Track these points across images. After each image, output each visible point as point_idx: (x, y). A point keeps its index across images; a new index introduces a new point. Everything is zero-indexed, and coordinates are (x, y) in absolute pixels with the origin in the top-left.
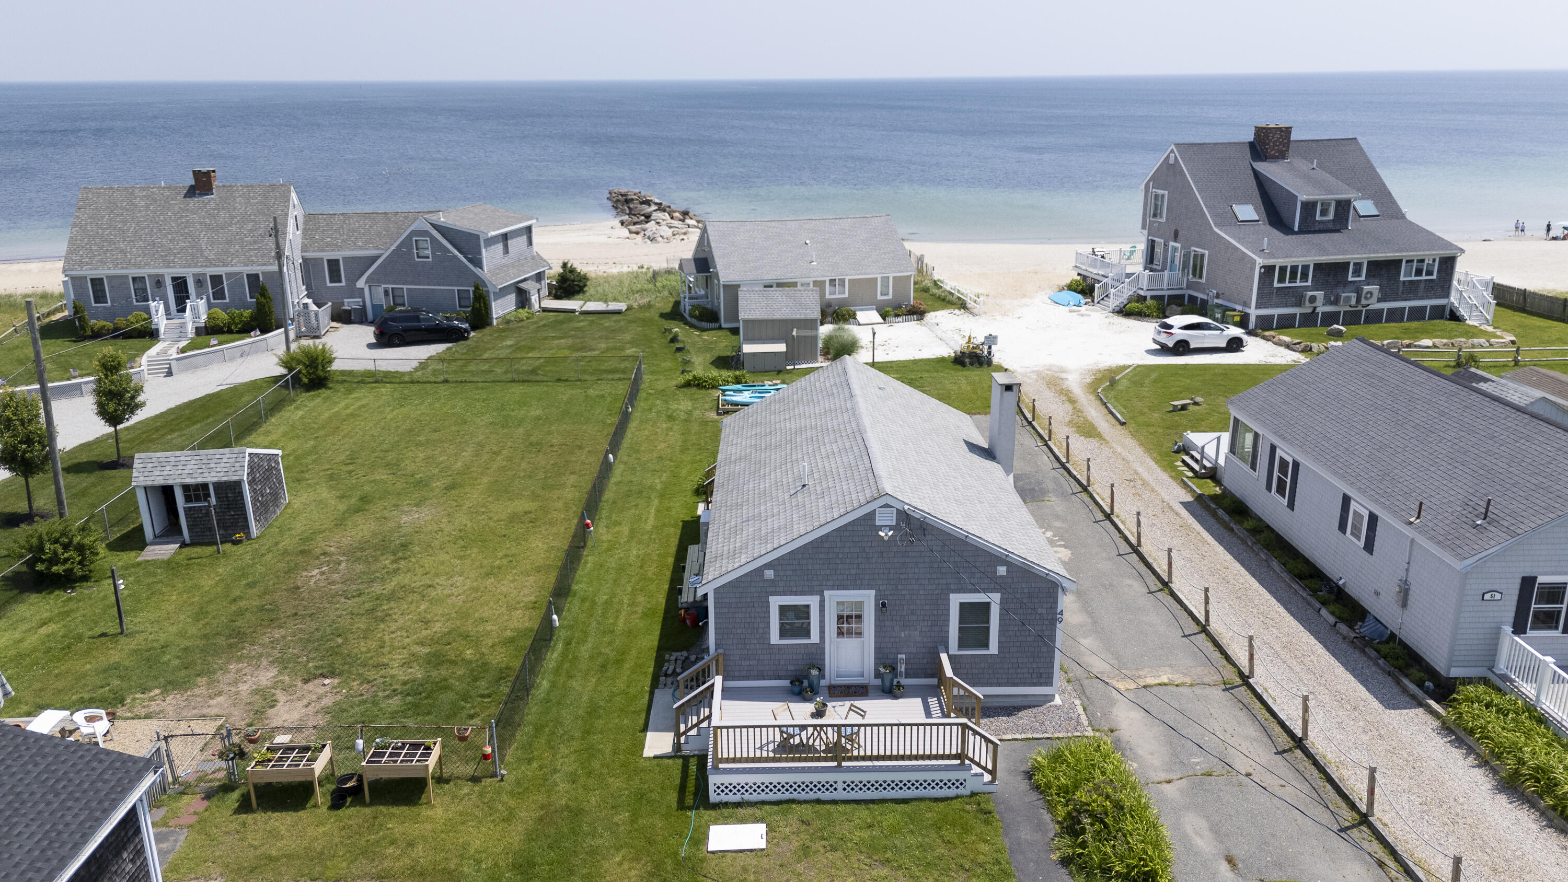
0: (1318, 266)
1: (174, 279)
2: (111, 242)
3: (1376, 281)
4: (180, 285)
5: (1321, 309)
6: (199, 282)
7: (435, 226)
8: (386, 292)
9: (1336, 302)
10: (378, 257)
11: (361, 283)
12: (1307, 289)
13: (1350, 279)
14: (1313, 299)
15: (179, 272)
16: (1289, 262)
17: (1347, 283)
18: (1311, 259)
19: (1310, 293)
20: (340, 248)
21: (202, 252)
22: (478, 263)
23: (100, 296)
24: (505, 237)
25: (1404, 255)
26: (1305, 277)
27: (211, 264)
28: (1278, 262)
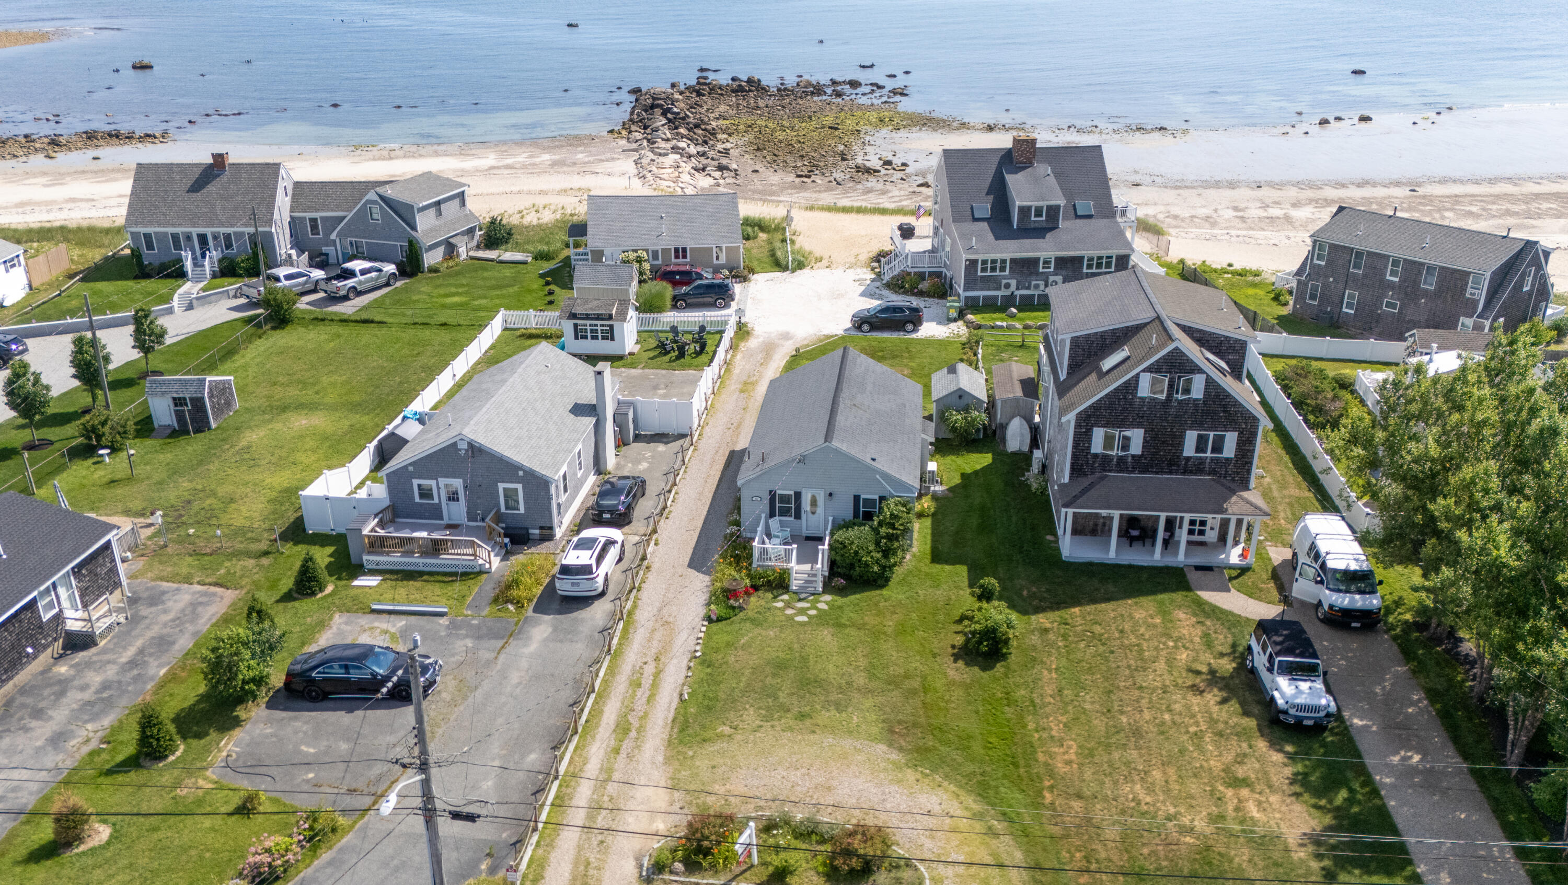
0: (1013, 261)
1: (199, 236)
2: (156, 207)
3: (1064, 272)
4: (203, 239)
5: (1018, 293)
6: (215, 237)
7: (381, 196)
8: (351, 243)
9: (1028, 288)
10: (344, 218)
11: (333, 236)
12: (1005, 277)
13: (1041, 270)
14: (1007, 286)
15: (202, 230)
16: (989, 257)
17: (1038, 274)
18: (1008, 256)
19: (1004, 282)
20: (317, 210)
21: (217, 215)
22: (414, 228)
23: (150, 246)
24: (438, 203)
25: (1087, 253)
26: (1003, 269)
27: (222, 225)
28: (980, 257)
